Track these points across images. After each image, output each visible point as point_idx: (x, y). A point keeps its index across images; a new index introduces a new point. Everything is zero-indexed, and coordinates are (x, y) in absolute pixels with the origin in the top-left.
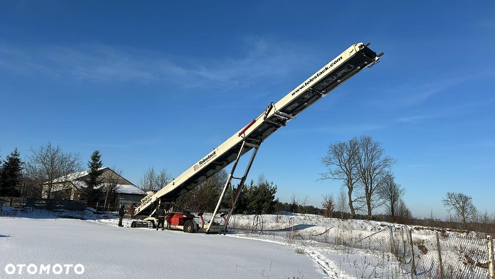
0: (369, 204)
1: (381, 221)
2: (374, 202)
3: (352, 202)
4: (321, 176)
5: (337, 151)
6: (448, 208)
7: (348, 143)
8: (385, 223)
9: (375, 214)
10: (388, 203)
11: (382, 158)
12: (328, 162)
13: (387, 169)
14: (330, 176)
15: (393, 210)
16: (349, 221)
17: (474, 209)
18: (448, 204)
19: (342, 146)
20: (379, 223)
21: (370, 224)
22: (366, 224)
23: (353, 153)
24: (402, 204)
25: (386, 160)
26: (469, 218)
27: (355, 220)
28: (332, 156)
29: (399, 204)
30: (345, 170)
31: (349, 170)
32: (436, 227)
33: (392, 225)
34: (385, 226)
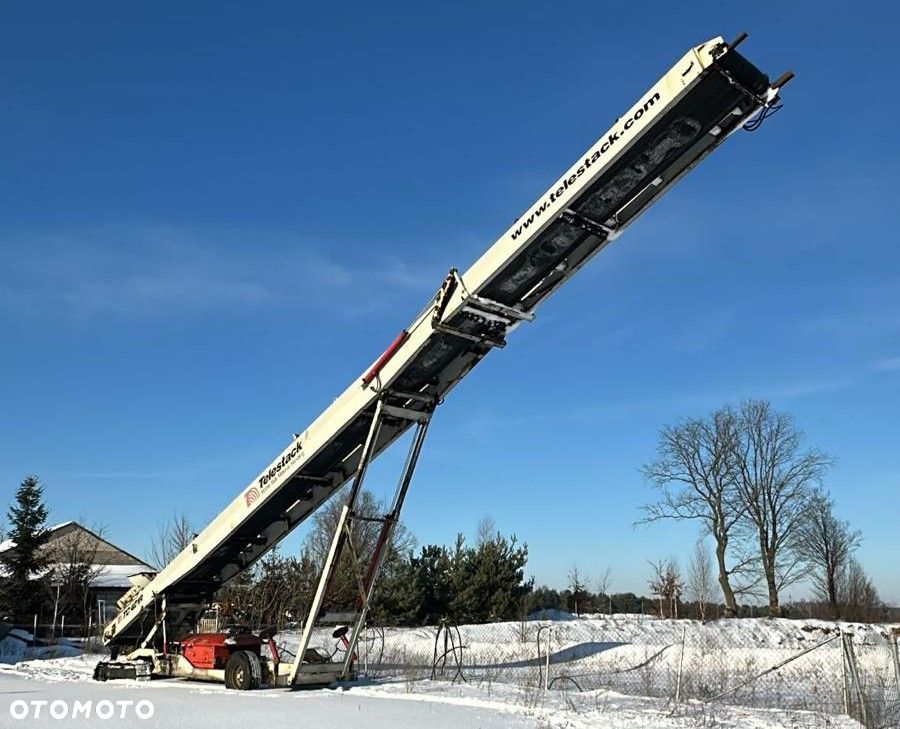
0: (770, 577)
1: (803, 618)
2: (784, 571)
3: (728, 573)
4: (645, 514)
5: (683, 444)
7: (709, 421)
8: (814, 623)
9: (787, 601)
10: (821, 570)
11: (799, 455)
12: (659, 475)
13: (812, 484)
14: (669, 510)
15: (832, 589)
16: (722, 622)
19: (694, 430)
20: (800, 624)
21: (776, 627)
22: (765, 629)
23: (726, 447)
24: (857, 571)
25: (810, 459)
27: (736, 621)
28: (670, 458)
29: (848, 571)
30: (707, 492)
31: (715, 491)
33: (832, 625)
34: (815, 628)
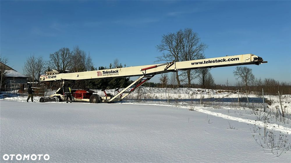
0: (189, 77)
1: (197, 88)
2: (193, 76)
3: (178, 76)
4: (157, 59)
5: (168, 40)
6: (237, 77)
7: (176, 34)
8: (200, 89)
9: (193, 83)
10: (201, 76)
11: (198, 44)
12: (162, 49)
13: (201, 52)
14: (164, 58)
15: (204, 80)
16: (178, 89)
17: (253, 77)
18: (237, 75)
19: (171, 36)
20: (196, 89)
21: (191, 90)
22: (189, 91)
23: (180, 41)
24: (210, 76)
25: (201, 46)
26: (250, 83)
27: (181, 88)
28: (164, 44)
29: (208, 76)
30: (174, 54)
31: (176, 53)
32: (231, 90)
33: (204, 90)
34: (200, 91)
